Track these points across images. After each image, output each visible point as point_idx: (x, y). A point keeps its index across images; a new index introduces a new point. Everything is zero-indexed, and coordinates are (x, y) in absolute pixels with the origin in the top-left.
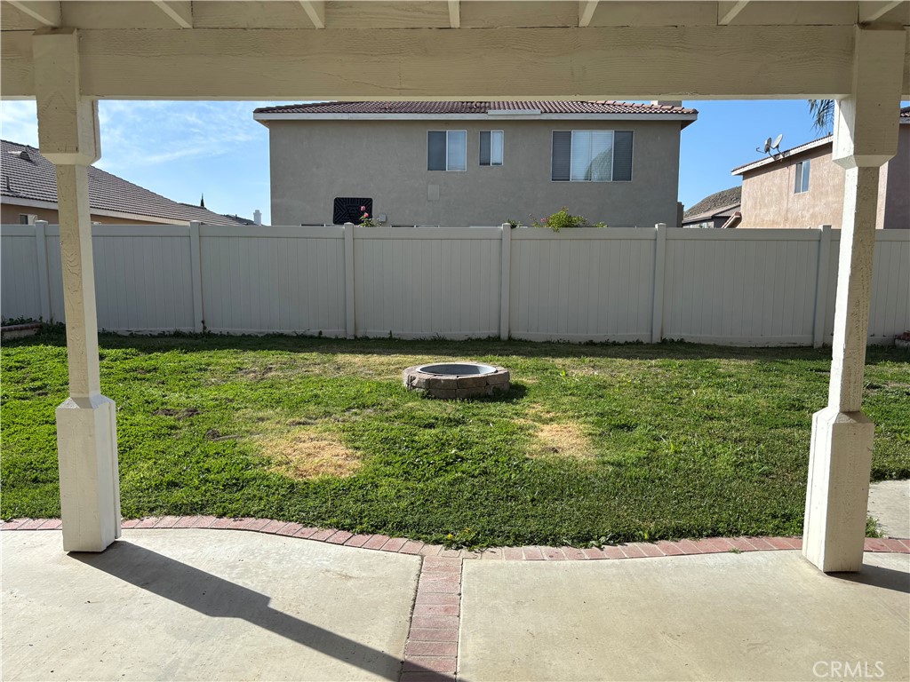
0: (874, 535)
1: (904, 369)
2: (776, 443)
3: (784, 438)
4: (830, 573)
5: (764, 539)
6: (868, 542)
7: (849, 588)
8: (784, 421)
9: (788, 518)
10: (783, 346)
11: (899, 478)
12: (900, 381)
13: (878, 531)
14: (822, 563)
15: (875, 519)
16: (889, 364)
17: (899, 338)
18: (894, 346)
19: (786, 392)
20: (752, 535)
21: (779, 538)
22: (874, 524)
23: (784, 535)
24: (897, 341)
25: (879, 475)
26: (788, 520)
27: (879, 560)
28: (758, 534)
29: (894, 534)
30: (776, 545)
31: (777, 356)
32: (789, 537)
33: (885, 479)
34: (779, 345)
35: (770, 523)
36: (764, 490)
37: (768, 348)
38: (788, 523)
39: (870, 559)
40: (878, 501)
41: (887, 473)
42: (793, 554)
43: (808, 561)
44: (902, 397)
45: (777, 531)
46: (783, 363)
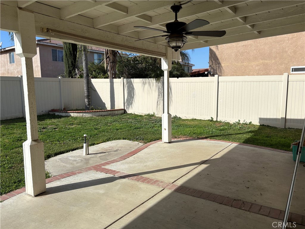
0: (49, 177)
1: (53, 121)
2: (13, 155)
3: (16, 152)
4: (36, 196)
5: (12, 193)
6: (47, 180)
7: (43, 198)
8: (16, 146)
9: (20, 181)
10: (13, 118)
11: (55, 156)
12: (52, 125)
13: (50, 175)
14: (33, 193)
15: (49, 172)
16: (48, 120)
17: (50, 111)
18: (49, 114)
19: (15, 135)
20: (7, 193)
21: (18, 190)
22: (49, 173)
23: (19, 188)
24: (50, 113)
25: (48, 157)
26: (20, 182)
27: (51, 185)
28: (10, 191)
29: (55, 174)
30: (16, 193)
31: (11, 122)
32: (21, 188)
33: (51, 157)
34: (11, 118)
35: (13, 186)
36: (10, 174)
37: (7, 120)
38: (20, 183)
39: (48, 186)
40: (49, 165)
41: (51, 155)
42: (23, 194)
43: (28, 195)
44: (53, 130)
45: (17, 188)
46: (13, 125)
